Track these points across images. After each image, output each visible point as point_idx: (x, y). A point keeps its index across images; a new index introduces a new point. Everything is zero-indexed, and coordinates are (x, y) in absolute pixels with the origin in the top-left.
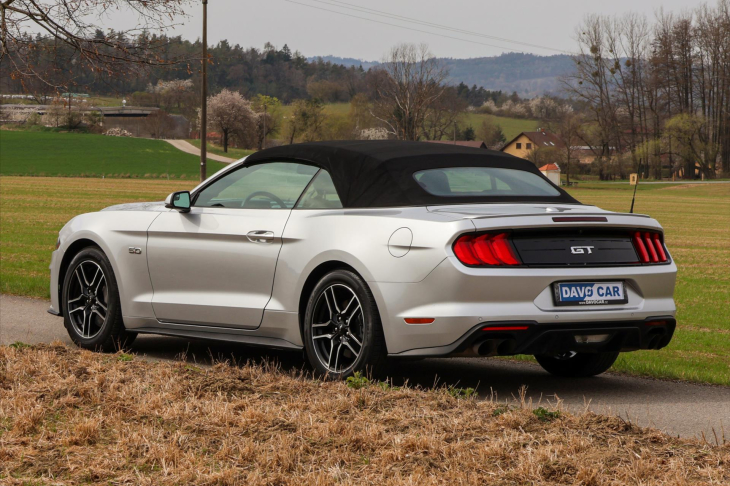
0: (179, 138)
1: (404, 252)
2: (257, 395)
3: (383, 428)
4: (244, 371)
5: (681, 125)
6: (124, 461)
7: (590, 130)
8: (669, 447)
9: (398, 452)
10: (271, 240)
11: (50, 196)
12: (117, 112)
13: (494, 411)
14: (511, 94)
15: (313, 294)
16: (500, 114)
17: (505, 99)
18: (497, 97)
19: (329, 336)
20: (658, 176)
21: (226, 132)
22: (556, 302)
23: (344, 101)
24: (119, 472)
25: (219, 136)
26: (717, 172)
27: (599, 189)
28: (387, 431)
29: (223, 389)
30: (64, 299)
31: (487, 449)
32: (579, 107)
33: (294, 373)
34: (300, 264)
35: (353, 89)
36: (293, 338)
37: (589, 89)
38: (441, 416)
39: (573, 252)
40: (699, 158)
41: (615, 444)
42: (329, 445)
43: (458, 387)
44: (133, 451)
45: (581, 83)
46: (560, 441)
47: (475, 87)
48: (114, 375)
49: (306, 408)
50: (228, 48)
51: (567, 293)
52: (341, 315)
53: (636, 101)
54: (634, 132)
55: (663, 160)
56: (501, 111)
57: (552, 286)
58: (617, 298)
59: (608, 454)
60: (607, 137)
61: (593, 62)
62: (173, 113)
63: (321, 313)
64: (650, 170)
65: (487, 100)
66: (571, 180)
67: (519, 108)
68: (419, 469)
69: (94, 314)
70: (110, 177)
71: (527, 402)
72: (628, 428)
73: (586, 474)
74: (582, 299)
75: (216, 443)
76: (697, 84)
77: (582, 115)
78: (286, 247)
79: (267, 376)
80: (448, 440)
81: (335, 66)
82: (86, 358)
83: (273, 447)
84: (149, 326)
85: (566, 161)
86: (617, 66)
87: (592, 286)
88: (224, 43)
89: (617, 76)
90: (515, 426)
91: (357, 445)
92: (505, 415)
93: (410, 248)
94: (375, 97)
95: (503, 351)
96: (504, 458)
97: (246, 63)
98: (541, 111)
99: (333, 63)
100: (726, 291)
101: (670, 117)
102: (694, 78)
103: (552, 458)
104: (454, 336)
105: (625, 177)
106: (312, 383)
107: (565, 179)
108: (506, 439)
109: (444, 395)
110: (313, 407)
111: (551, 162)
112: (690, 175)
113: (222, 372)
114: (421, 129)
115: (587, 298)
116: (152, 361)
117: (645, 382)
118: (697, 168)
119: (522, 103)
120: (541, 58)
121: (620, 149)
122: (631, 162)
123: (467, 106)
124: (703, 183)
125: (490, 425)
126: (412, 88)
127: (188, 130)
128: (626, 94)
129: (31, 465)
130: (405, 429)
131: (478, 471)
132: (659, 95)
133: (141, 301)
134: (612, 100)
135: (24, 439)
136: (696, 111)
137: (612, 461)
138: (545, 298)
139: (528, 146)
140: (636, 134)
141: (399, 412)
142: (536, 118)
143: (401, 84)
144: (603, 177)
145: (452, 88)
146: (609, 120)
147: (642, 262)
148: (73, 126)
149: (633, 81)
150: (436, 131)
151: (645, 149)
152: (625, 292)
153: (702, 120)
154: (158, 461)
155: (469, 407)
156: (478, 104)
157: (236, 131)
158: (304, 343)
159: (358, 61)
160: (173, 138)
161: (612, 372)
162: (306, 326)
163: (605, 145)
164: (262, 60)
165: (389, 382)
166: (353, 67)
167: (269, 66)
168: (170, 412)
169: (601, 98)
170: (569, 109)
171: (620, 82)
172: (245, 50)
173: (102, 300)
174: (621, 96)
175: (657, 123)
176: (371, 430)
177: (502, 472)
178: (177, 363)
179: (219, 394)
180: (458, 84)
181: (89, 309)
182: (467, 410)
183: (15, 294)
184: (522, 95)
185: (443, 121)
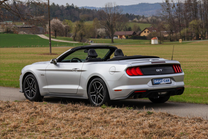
0: (41, 34)
1: (113, 73)
2: (80, 111)
3: (111, 118)
4: (75, 105)
5: (194, 23)
6: (51, 128)
7: (167, 26)
8: (178, 119)
9: (115, 123)
10: (79, 71)
11: (4, 54)
12: (22, 27)
13: (137, 113)
14: (142, 16)
15: (90, 85)
16: (139, 22)
17: (140, 18)
18: (138, 17)
19: (95, 95)
20: (188, 39)
21: (55, 31)
22: (153, 84)
23: (91, 20)
24: (51, 130)
25: (53, 33)
26: (206, 37)
27: (170, 44)
28: (112, 118)
29: (71, 110)
30: (24, 88)
31: (136, 121)
32: (163, 19)
33: (88, 105)
34: (86, 77)
35: (94, 17)
36: (85, 96)
37: (166, 14)
38: (125, 114)
39: (157, 71)
40: (201, 33)
41: (166, 119)
42: (99, 122)
43: (129, 107)
44: (53, 125)
45: (163, 12)
46: (153, 119)
47: (131, 14)
48: (44, 108)
49: (92, 114)
50: (55, 5)
51: (156, 82)
52: (98, 90)
53: (180, 16)
54: (180, 26)
55: (189, 34)
56: (139, 21)
57: (152, 80)
58: (169, 82)
59: (164, 121)
60: (172, 28)
61: (167, 5)
62: (39, 26)
63: (93, 89)
64: (185, 38)
65: (135, 18)
66: (161, 42)
67: (145, 20)
68: (120, 126)
69: (32, 92)
70: (21, 47)
71: (145, 110)
72: (169, 115)
73: (159, 126)
74: (160, 83)
75: (72, 123)
76: (199, 10)
77: (164, 22)
78: (83, 72)
79: (81, 107)
80: (127, 120)
81: (88, 9)
82: (36, 104)
83: (86, 123)
84: (47, 94)
85: (160, 36)
86: (174, 6)
87: (162, 79)
88: (53, 4)
89: (174, 9)
90: (142, 116)
91: (105, 122)
92: (140, 113)
93: (115, 72)
94: (100, 19)
95: (140, 97)
96: (140, 123)
97: (60, 10)
98: (151, 21)
99: (87, 9)
100: (206, 75)
101: (191, 21)
102: (198, 9)
103: (151, 123)
104: (127, 94)
105: (178, 40)
106: (93, 108)
107: (160, 41)
108: (140, 119)
109: (125, 109)
110: (94, 114)
111: (155, 37)
112: (198, 39)
113: (70, 106)
114: (115, 28)
115: (161, 83)
116: (52, 104)
117: (177, 103)
118: (200, 36)
119: (145, 18)
120: (151, 4)
121: (176, 32)
122: (179, 36)
123: (129, 20)
124: (202, 41)
125: (137, 116)
126: (112, 16)
127: (44, 31)
128: (177, 14)
129: (30, 130)
130: (116, 118)
131: (134, 127)
132: (187, 15)
133: (45, 88)
134: (173, 16)
135: (27, 124)
136: (199, 19)
137: (165, 123)
138: (150, 83)
139: (148, 32)
140: (181, 27)
141: (115, 114)
142: (150, 23)
143: (108, 14)
144: (171, 41)
145: (124, 15)
146: (172, 23)
147: (175, 73)
148: (8, 31)
149: (179, 10)
150: (120, 29)
151: (184, 31)
152: (171, 81)
153: (201, 22)
154: (59, 127)
155: (131, 112)
156: (132, 19)
157: (58, 31)
158: (88, 97)
159: (95, 8)
160: (39, 34)
161: (169, 101)
162: (89, 93)
163: (172, 31)
164: (65, 9)
165: (112, 107)
166: (93, 10)
167: (67, 10)
168: (59, 116)
169: (170, 16)
170: (160, 20)
171: (175, 11)
172: (60, 6)
173: (34, 88)
174: (176, 15)
175: (187, 23)
176: (108, 118)
177: (139, 126)
178: (58, 104)
179: (70, 111)
180: (126, 13)
181: (31, 91)
182: (131, 113)
183: (7, 87)
184: (146, 16)
185: (122, 25)
